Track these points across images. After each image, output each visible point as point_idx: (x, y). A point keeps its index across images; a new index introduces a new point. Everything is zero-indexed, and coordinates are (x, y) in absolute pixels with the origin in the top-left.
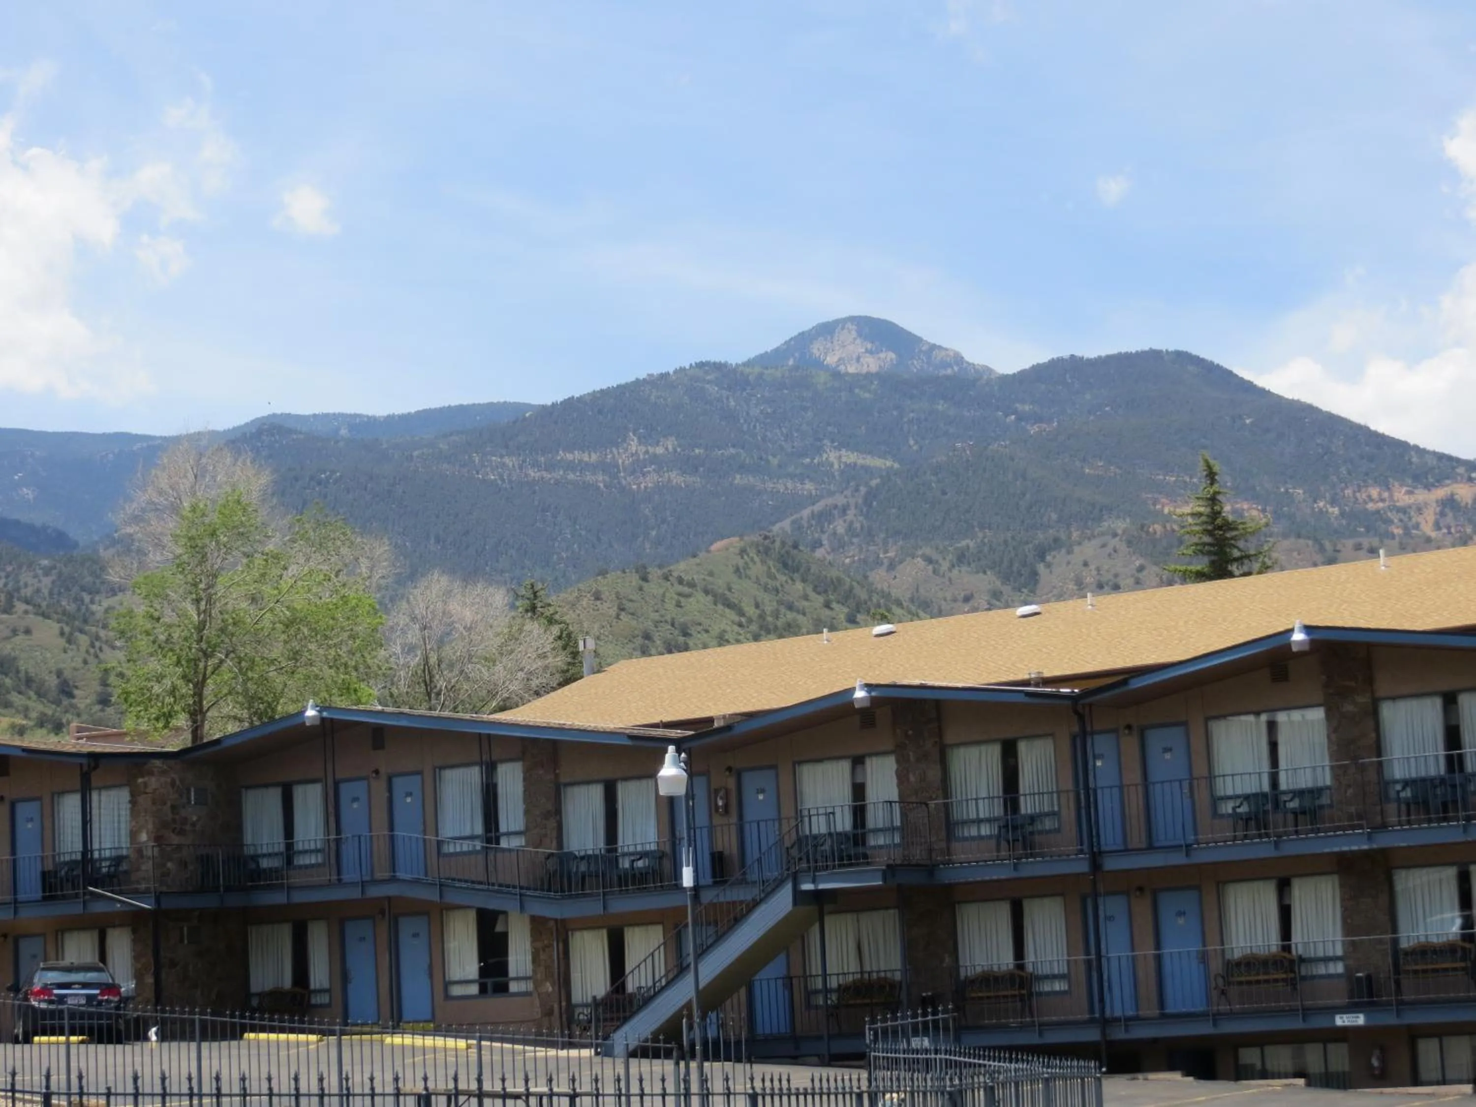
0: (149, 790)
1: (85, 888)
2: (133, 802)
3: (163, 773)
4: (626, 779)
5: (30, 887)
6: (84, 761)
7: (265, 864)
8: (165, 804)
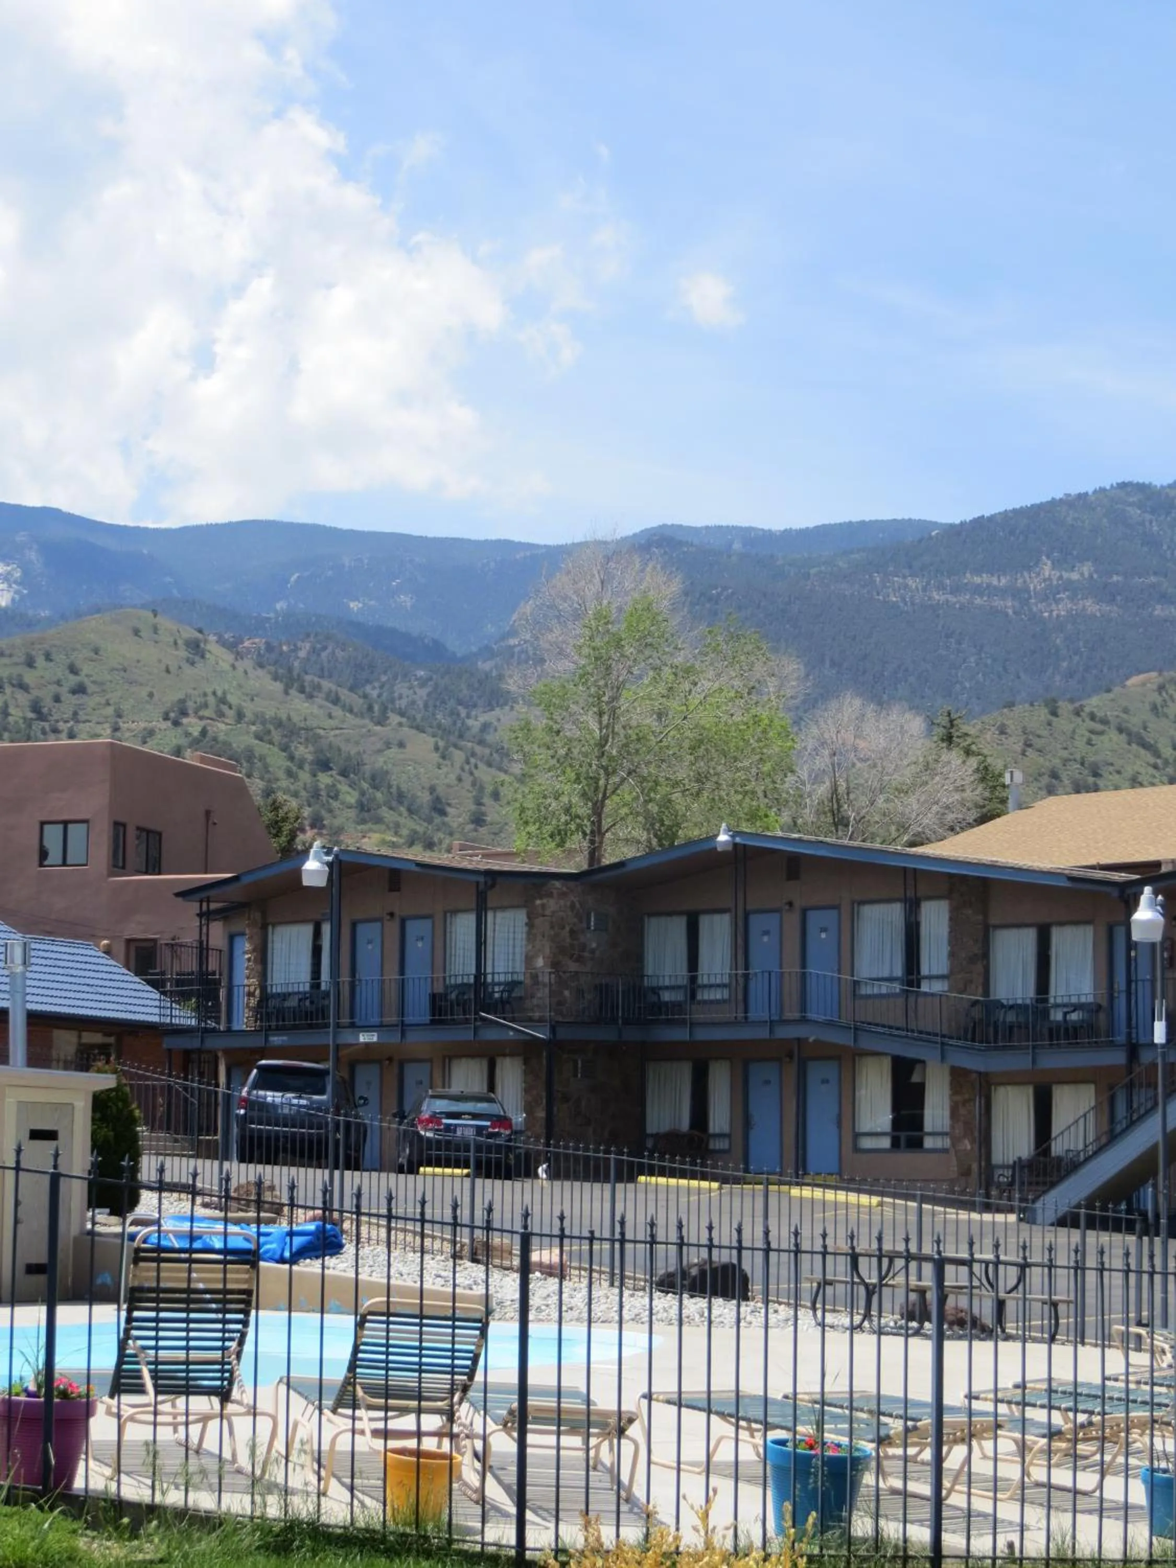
0: (548, 912)
1: (476, 1013)
2: (530, 925)
3: (563, 895)
4: (1062, 924)
5: (419, 1011)
6: (481, 879)
7: (666, 996)
8: (563, 928)
